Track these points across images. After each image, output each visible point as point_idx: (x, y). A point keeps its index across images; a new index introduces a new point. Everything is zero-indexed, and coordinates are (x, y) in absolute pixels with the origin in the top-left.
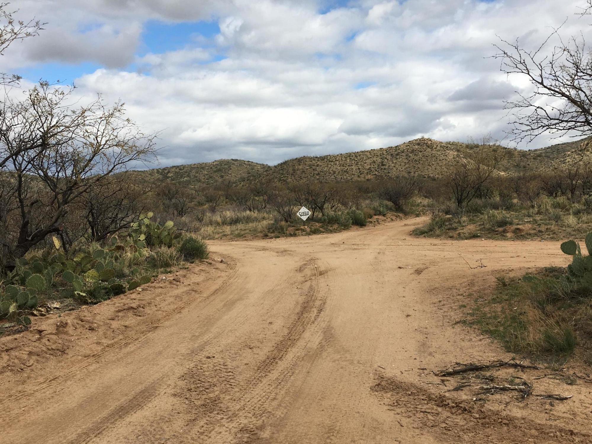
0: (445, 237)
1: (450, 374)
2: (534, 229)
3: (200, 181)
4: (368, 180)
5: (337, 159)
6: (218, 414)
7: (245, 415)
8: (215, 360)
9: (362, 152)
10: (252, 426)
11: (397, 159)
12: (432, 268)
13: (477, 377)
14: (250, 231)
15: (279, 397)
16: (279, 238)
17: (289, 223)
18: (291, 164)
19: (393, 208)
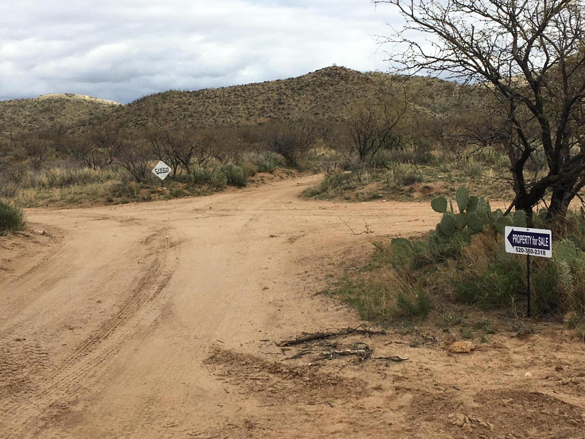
0: (340, 199)
1: (292, 343)
2: (446, 188)
3: (18, 125)
4: (260, 124)
5: (217, 95)
6: (26, 393)
7: (57, 392)
8: (25, 343)
9: (252, 84)
10: (63, 402)
11: (300, 95)
12: (310, 236)
13: (321, 345)
14: (88, 194)
15: (98, 375)
16: (128, 204)
17: (142, 183)
18: (151, 101)
19: (283, 162)
